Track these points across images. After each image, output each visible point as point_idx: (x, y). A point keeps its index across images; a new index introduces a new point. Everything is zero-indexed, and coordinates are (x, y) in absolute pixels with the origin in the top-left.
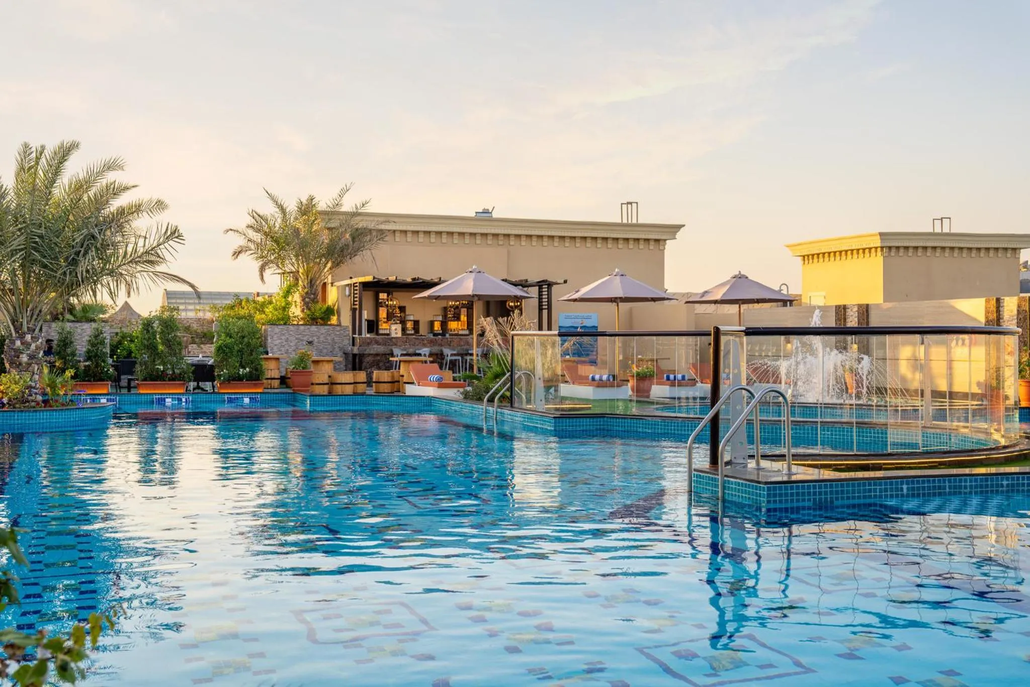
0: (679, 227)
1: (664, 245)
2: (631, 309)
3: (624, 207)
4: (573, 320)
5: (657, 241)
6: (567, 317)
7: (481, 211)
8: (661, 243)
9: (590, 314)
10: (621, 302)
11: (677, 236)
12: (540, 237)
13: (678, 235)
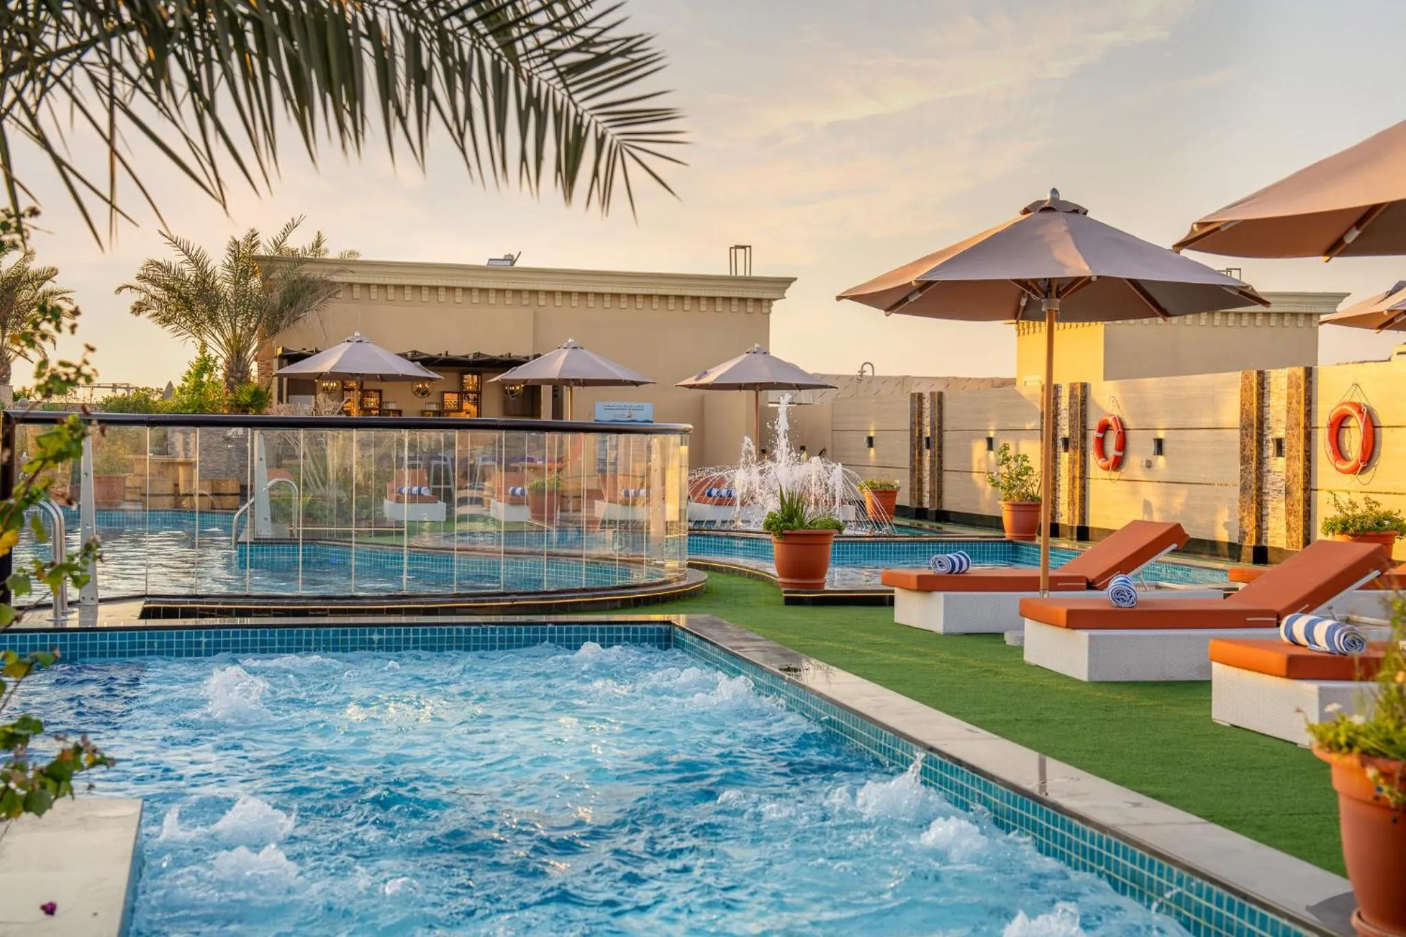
0: (789, 281)
1: (770, 306)
2: (703, 397)
3: (733, 250)
4: (617, 412)
5: (758, 301)
6: (607, 408)
7: (502, 257)
8: (765, 304)
9: (641, 404)
10: (575, 385)
11: (786, 295)
12: (583, 294)
13: (788, 293)
